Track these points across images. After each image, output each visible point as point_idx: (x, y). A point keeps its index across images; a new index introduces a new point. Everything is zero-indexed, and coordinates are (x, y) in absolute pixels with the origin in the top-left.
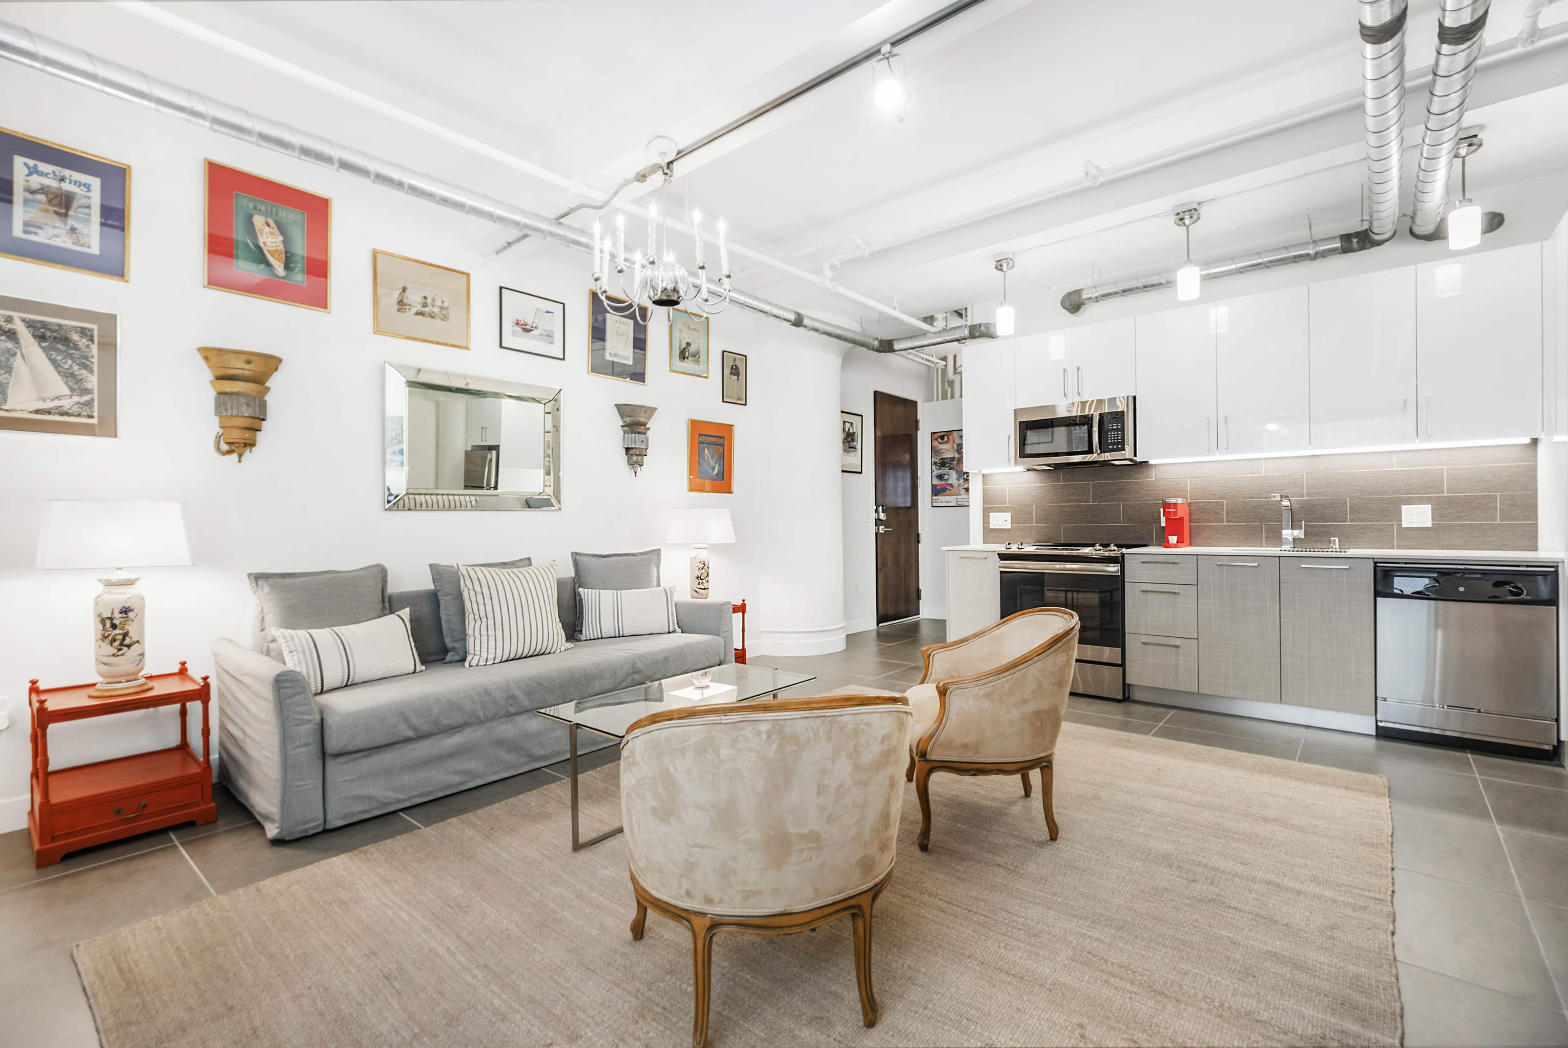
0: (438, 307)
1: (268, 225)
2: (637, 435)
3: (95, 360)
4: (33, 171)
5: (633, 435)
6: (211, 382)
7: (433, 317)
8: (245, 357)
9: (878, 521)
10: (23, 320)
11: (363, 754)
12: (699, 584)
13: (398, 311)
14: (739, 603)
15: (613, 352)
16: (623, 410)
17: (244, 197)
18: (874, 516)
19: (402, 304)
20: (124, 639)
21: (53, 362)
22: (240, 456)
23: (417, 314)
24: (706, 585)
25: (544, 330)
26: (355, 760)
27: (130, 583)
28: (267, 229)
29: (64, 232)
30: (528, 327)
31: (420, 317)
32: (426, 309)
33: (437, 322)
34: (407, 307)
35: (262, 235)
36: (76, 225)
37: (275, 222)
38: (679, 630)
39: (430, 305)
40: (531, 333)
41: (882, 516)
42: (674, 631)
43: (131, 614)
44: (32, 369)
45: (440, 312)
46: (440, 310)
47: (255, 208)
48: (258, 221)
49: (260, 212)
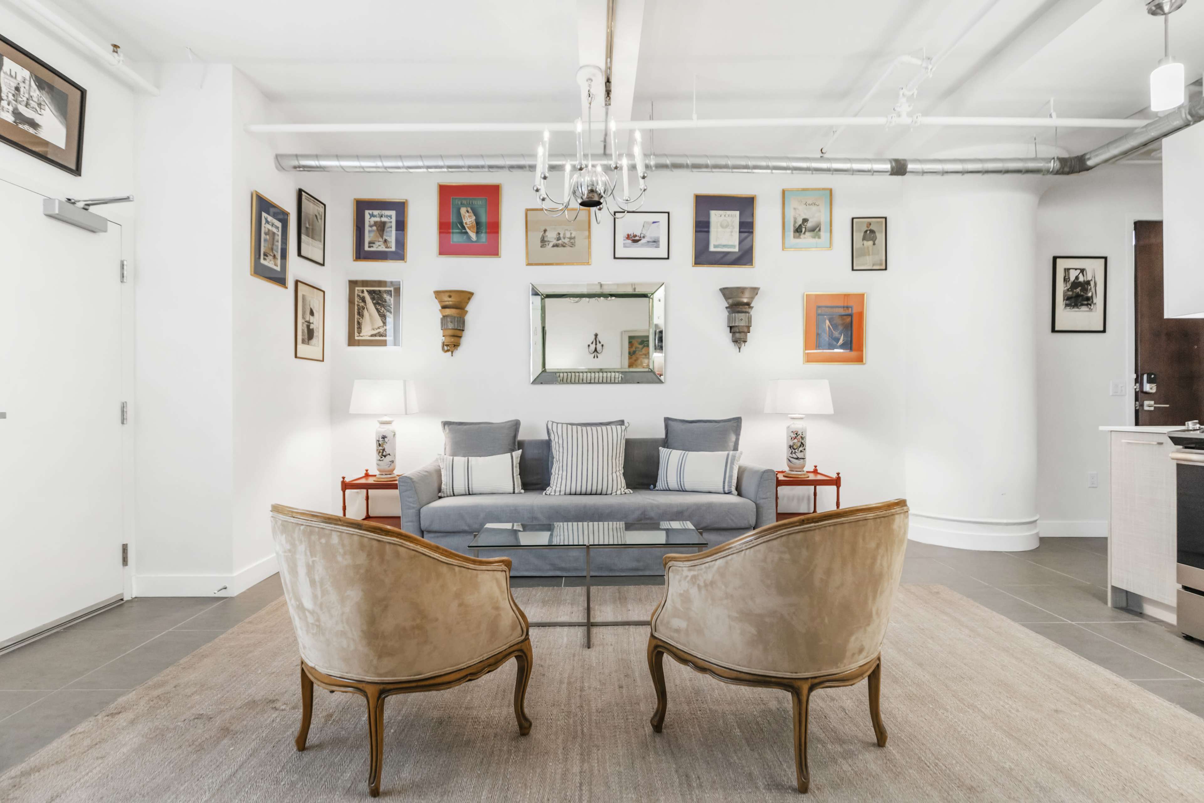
0: (568, 238)
1: (468, 212)
2: (736, 315)
3: (392, 306)
4: (372, 216)
5: (734, 314)
6: (440, 310)
7: (564, 246)
8: (448, 294)
9: (1140, 394)
10: (367, 291)
11: (442, 534)
12: (791, 453)
13: (541, 247)
14: (834, 476)
15: (716, 243)
16: (726, 292)
17: (456, 199)
18: (1131, 388)
19: (543, 242)
20: (383, 452)
21: (377, 309)
22: (452, 352)
23: (553, 246)
24: (800, 455)
25: (651, 238)
26: (438, 537)
27: (389, 423)
28: (467, 214)
29: (382, 243)
30: (637, 238)
31: (555, 248)
32: (560, 242)
33: (568, 249)
34: (547, 243)
35: (464, 219)
36: (386, 238)
37: (472, 209)
38: (736, 493)
39: (562, 239)
40: (640, 242)
41: (1148, 387)
42: (729, 493)
43: (386, 439)
44: (370, 315)
45: (569, 241)
46: (569, 240)
47: (461, 204)
48: (463, 210)
49: (463, 205)
